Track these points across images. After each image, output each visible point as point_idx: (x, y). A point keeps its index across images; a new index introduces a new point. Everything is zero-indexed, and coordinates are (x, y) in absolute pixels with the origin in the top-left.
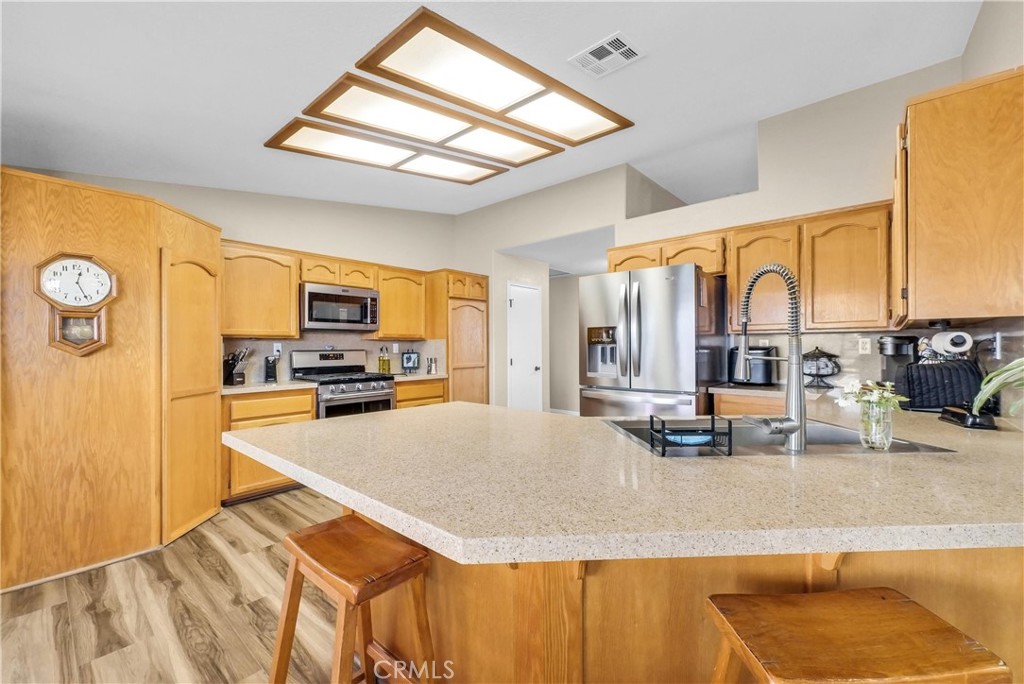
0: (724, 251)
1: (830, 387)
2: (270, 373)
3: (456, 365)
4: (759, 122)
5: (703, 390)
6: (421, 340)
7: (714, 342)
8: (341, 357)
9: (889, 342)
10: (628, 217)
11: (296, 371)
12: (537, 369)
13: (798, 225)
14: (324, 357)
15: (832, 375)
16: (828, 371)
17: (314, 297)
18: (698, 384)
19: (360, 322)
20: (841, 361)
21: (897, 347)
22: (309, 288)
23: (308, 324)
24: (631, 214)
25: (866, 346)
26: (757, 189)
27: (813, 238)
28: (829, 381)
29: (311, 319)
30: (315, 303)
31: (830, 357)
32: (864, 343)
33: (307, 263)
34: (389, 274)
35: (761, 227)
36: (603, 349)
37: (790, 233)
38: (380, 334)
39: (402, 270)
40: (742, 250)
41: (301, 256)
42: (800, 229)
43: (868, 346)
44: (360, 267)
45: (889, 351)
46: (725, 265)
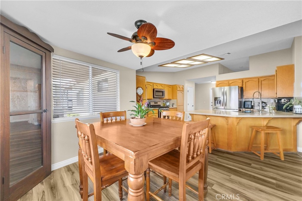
0: (243, 82)
1: (265, 109)
3: (179, 105)
4: (249, 57)
5: (239, 109)
6: (171, 99)
7: (240, 100)
8: (157, 103)
9: (276, 100)
10: (219, 74)
11: (151, 106)
12: (193, 106)
13: (258, 78)
14: (155, 103)
15: (265, 106)
16: (265, 105)
18: (239, 108)
19: (162, 96)
20: (267, 104)
21: (278, 101)
22: (155, 90)
24: (220, 74)
25: (272, 101)
26: (249, 70)
27: (261, 81)
28: (265, 107)
29: (155, 96)
30: (156, 93)
31: (265, 103)
32: (272, 100)
33: (154, 85)
34: (166, 86)
35: (251, 78)
36: (217, 102)
37: (257, 80)
38: (165, 98)
39: (168, 85)
40: (247, 83)
41: (153, 83)
42: (259, 79)
43: (273, 101)
44: (161, 85)
45: (277, 102)
46: (243, 85)
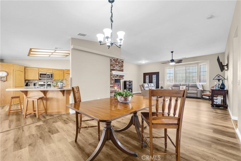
2: (35, 85)
11: (39, 85)
14: (44, 83)
17: (41, 74)
22: (40, 73)
23: (40, 78)
29: (40, 77)
30: (41, 75)
33: (40, 69)
34: (55, 70)
38: (54, 79)
39: (58, 70)
41: (39, 68)
44: (50, 69)
